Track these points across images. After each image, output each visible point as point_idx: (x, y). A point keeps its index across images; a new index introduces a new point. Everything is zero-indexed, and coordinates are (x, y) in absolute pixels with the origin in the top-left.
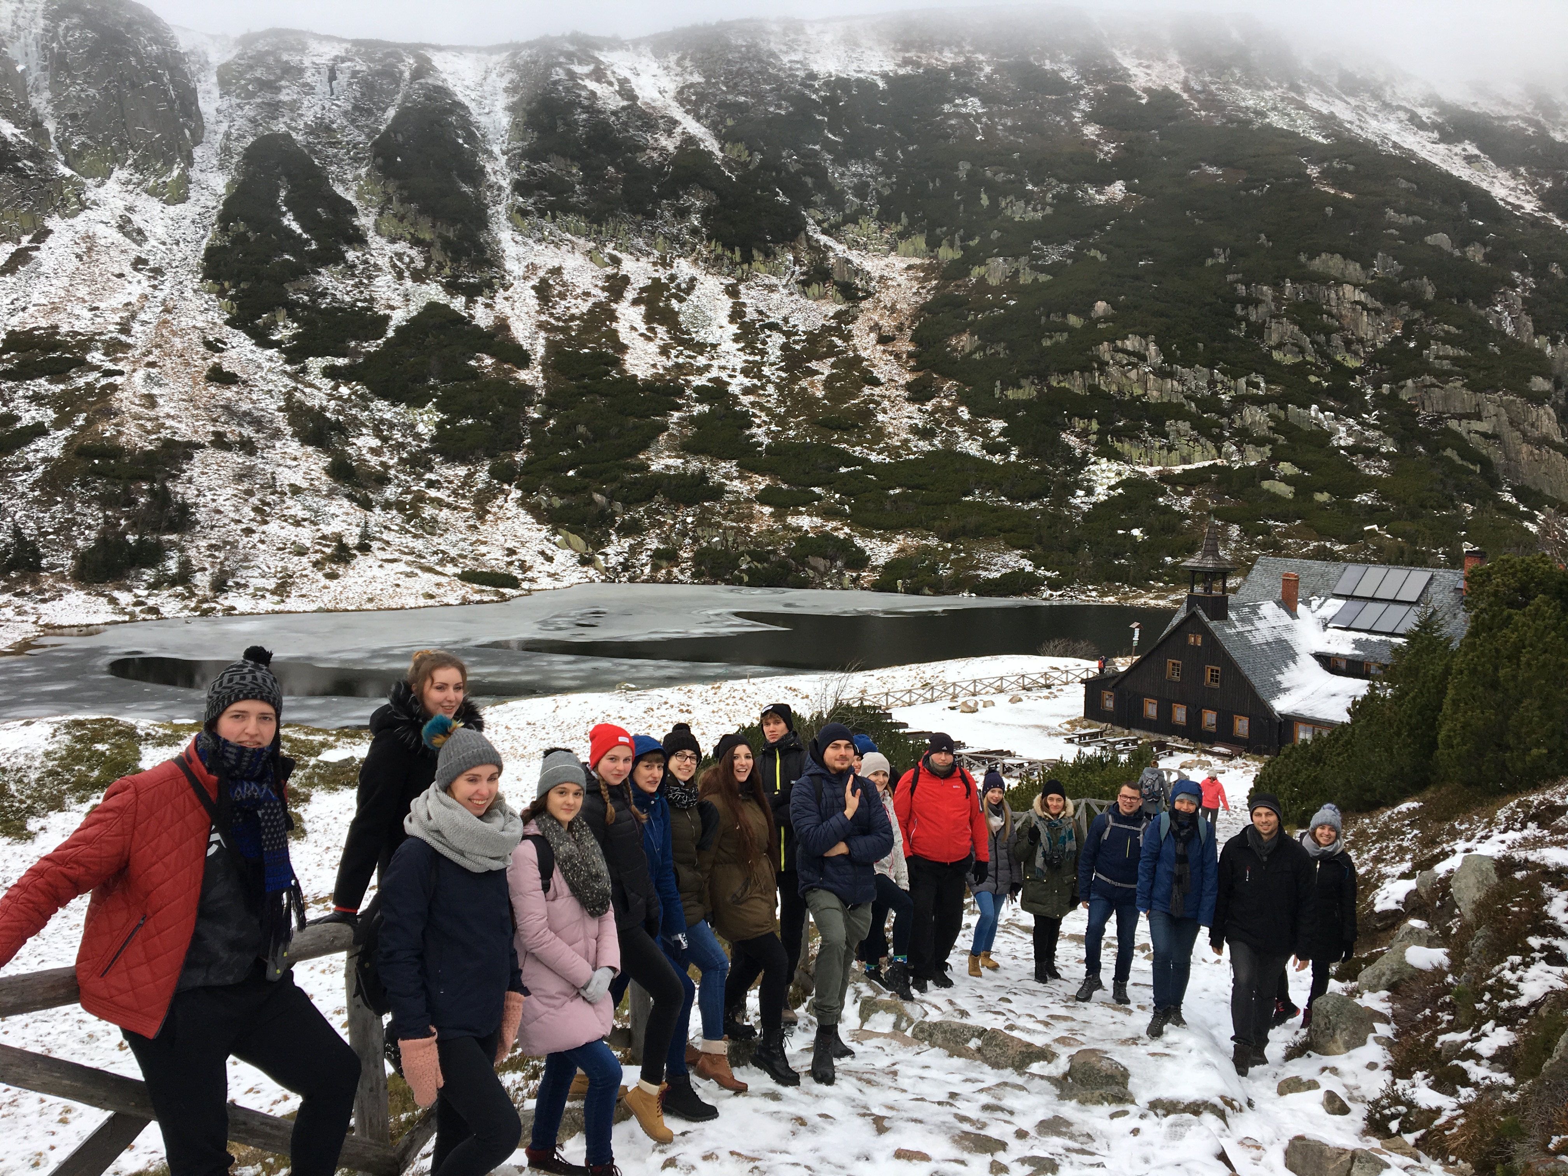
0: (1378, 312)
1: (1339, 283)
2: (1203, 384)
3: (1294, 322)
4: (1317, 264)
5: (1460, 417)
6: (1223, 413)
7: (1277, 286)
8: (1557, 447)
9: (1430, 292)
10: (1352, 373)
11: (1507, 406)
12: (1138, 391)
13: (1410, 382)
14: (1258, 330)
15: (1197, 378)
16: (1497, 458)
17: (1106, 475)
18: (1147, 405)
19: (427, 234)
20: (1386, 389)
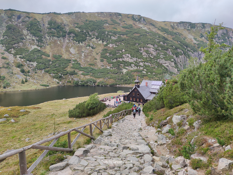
0: (155, 51)
1: (150, 48)
2: (135, 60)
3: (145, 52)
5: (164, 64)
6: (138, 63)
7: (144, 48)
8: (174, 67)
9: (160, 49)
10: (152, 59)
11: (169, 62)
12: (128, 61)
13: (158, 60)
14: (142, 54)
15: (135, 59)
16: (168, 68)
17: (124, 71)
18: (129, 62)
19: (34, 39)
20: (156, 60)
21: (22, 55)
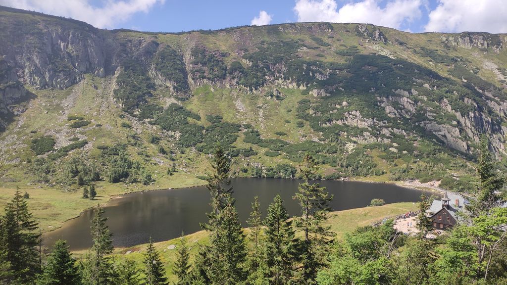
0: (413, 104)
1: (403, 96)
2: (372, 123)
3: (392, 106)
4: (397, 92)
5: (436, 131)
6: (378, 130)
7: (388, 97)
8: (460, 138)
9: (425, 98)
10: (408, 119)
11: (447, 128)
12: (356, 125)
13: (422, 122)
14: (384, 109)
15: (370, 121)
16: (445, 141)
17: (350, 147)
18: (358, 128)
19: (169, 84)
20: (417, 124)
21: (153, 118)
